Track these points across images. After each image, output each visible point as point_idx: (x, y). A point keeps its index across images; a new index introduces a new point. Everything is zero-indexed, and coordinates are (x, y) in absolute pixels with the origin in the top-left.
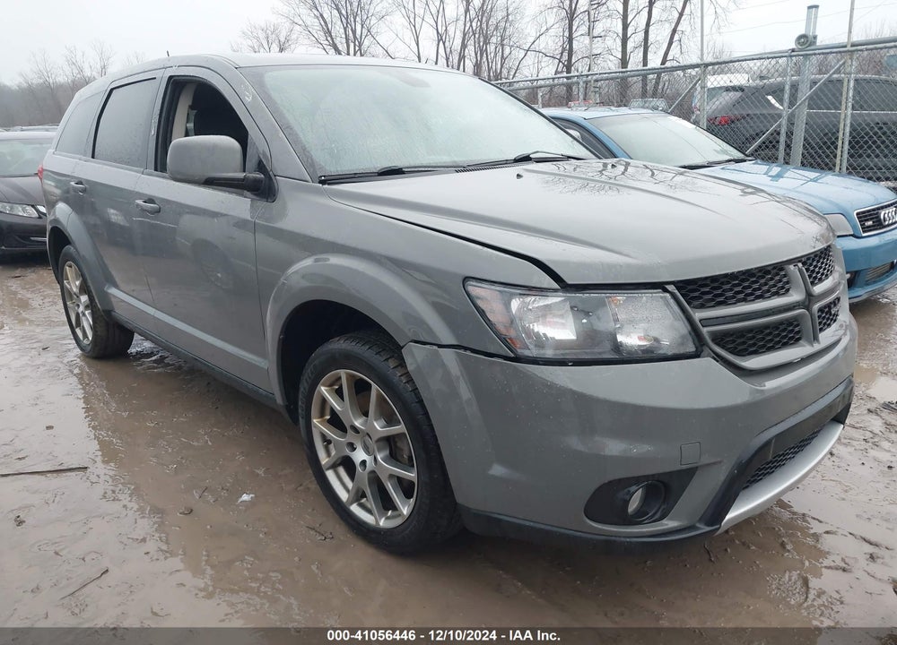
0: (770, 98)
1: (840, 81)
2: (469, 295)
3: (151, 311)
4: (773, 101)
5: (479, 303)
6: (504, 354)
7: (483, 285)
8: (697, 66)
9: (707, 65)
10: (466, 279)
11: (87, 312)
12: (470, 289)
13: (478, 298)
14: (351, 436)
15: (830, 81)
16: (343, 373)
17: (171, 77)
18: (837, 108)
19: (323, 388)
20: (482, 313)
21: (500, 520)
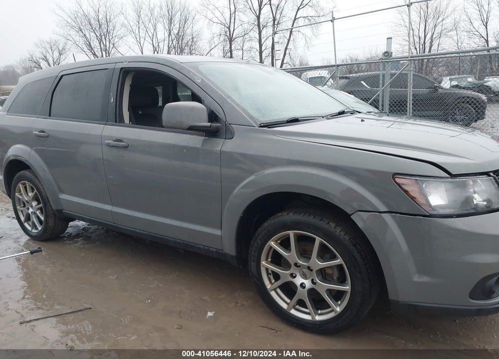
0: (362, 82)
1: (406, 74)
2: (396, 182)
3: (108, 207)
4: (364, 84)
5: (404, 187)
6: (423, 214)
7: (406, 177)
8: (334, 66)
9: (338, 66)
10: (395, 175)
11: (38, 212)
12: (397, 180)
13: (403, 184)
14: (293, 270)
15: (401, 74)
16: (291, 233)
17: (122, 69)
18: (405, 88)
19: (272, 243)
20: (406, 192)
21: (417, 306)
